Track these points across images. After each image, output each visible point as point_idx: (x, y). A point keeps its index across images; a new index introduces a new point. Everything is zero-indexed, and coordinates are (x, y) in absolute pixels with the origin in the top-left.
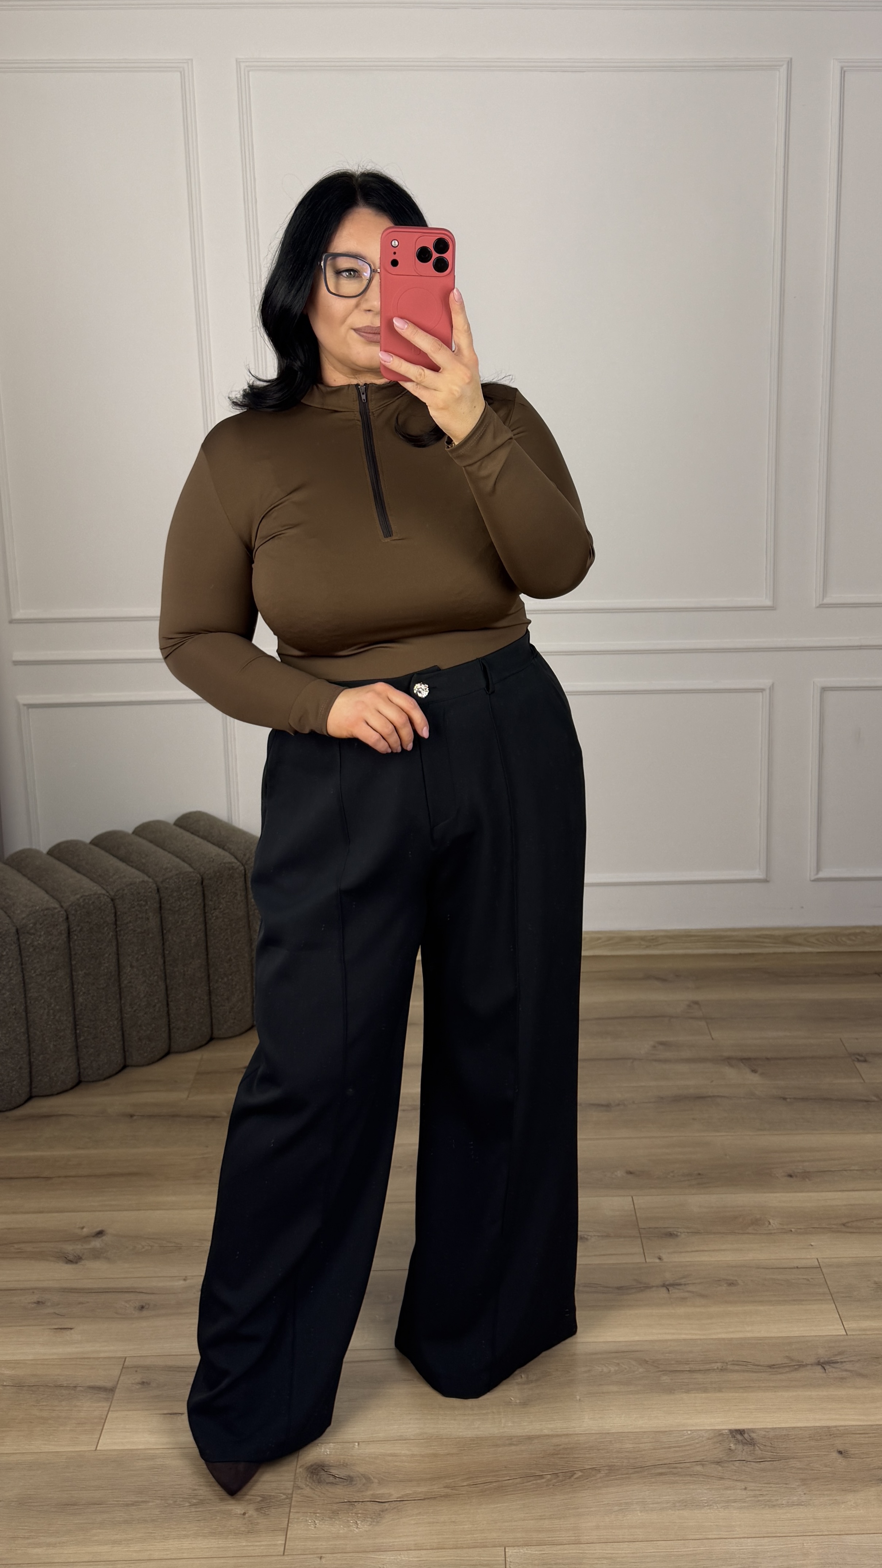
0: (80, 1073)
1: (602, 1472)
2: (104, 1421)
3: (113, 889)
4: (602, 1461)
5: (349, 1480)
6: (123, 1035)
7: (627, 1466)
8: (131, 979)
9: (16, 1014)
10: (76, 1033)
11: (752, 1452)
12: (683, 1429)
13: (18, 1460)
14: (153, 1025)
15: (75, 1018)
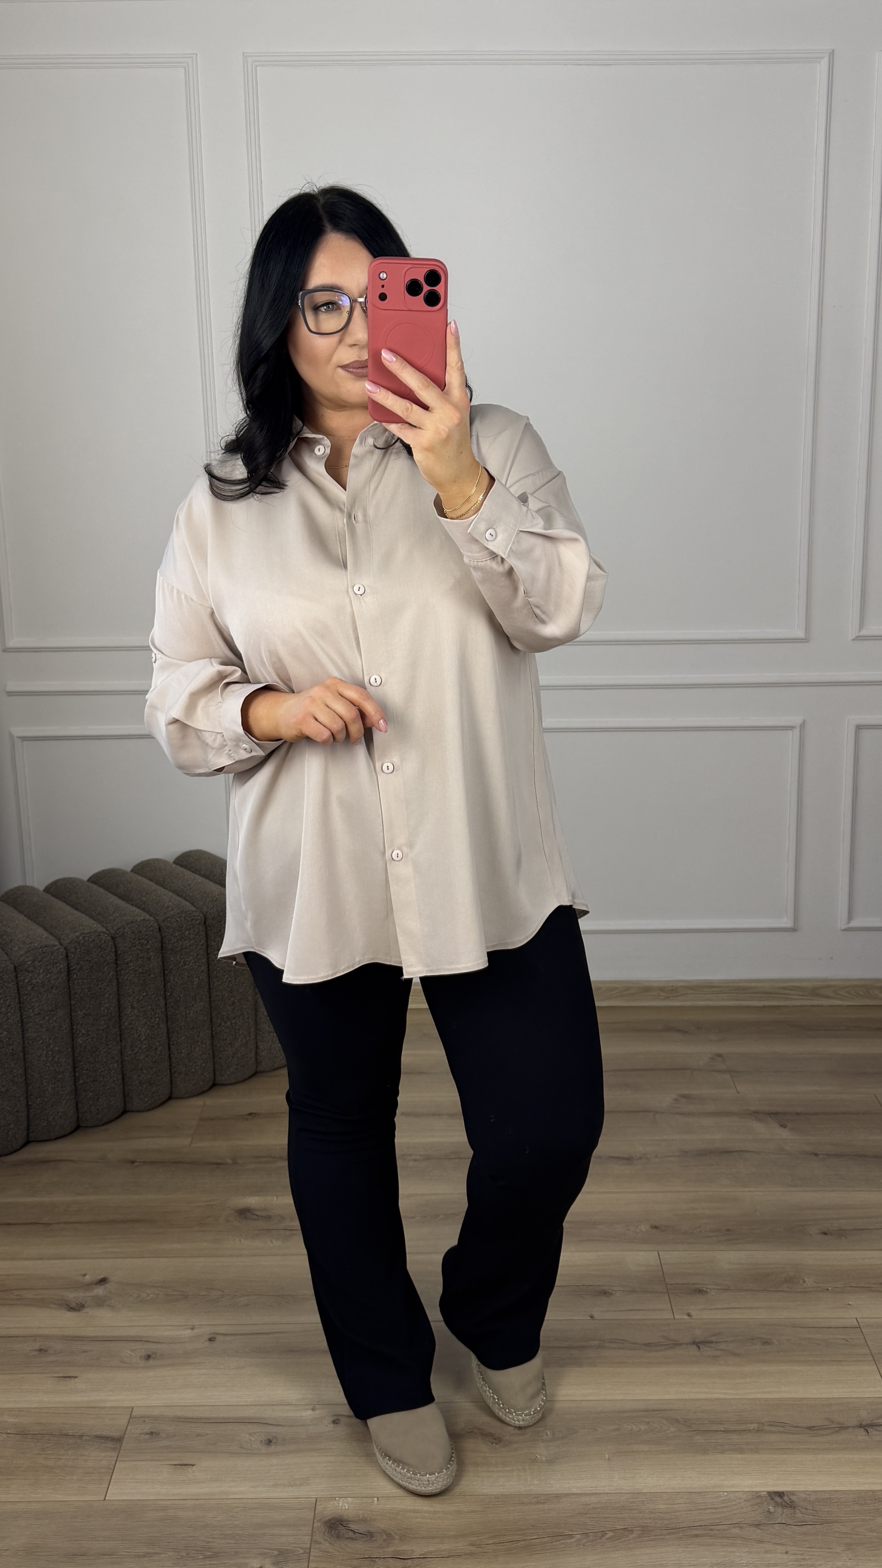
0: (78, 1117)
1: (635, 1533)
2: (112, 1471)
3: (113, 927)
4: (634, 1521)
5: (369, 1535)
6: (123, 1079)
7: (662, 1527)
8: (132, 1020)
9: (14, 1055)
10: (75, 1075)
11: (793, 1515)
12: (718, 1491)
13: (25, 1509)
14: (154, 1069)
15: (74, 1060)
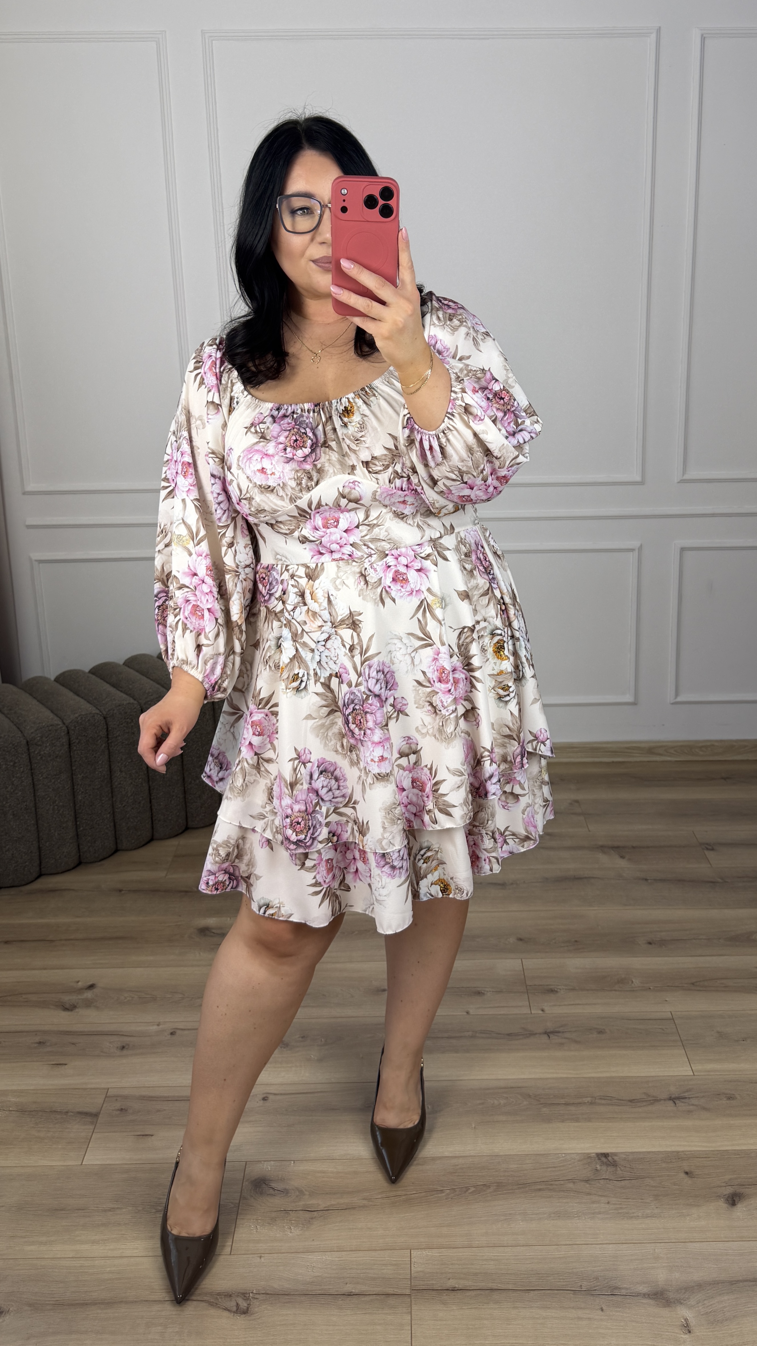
0: (80, 856)
1: (491, 1188)
2: (88, 1142)
3: (105, 709)
4: (491, 1179)
5: (286, 1192)
6: (115, 826)
7: (513, 1183)
8: (120, 781)
9: (28, 809)
10: (76, 824)
11: (615, 1172)
12: (558, 1153)
13: (19, 1172)
14: (139, 818)
